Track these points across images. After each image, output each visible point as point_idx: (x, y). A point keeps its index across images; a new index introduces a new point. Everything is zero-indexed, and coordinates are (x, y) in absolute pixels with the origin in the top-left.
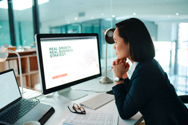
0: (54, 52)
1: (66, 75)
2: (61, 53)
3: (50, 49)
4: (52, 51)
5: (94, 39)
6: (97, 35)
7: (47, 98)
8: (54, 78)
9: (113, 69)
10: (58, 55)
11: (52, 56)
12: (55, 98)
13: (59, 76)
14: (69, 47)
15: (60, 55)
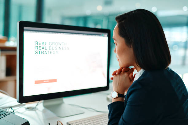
0: (41, 47)
1: (55, 81)
2: (52, 50)
3: (36, 43)
4: (38, 46)
5: (104, 36)
6: (108, 32)
7: (27, 110)
8: (37, 82)
9: (113, 80)
10: (47, 52)
11: (38, 52)
12: (37, 111)
13: (44, 81)
14: (64, 44)
15: (49, 52)
